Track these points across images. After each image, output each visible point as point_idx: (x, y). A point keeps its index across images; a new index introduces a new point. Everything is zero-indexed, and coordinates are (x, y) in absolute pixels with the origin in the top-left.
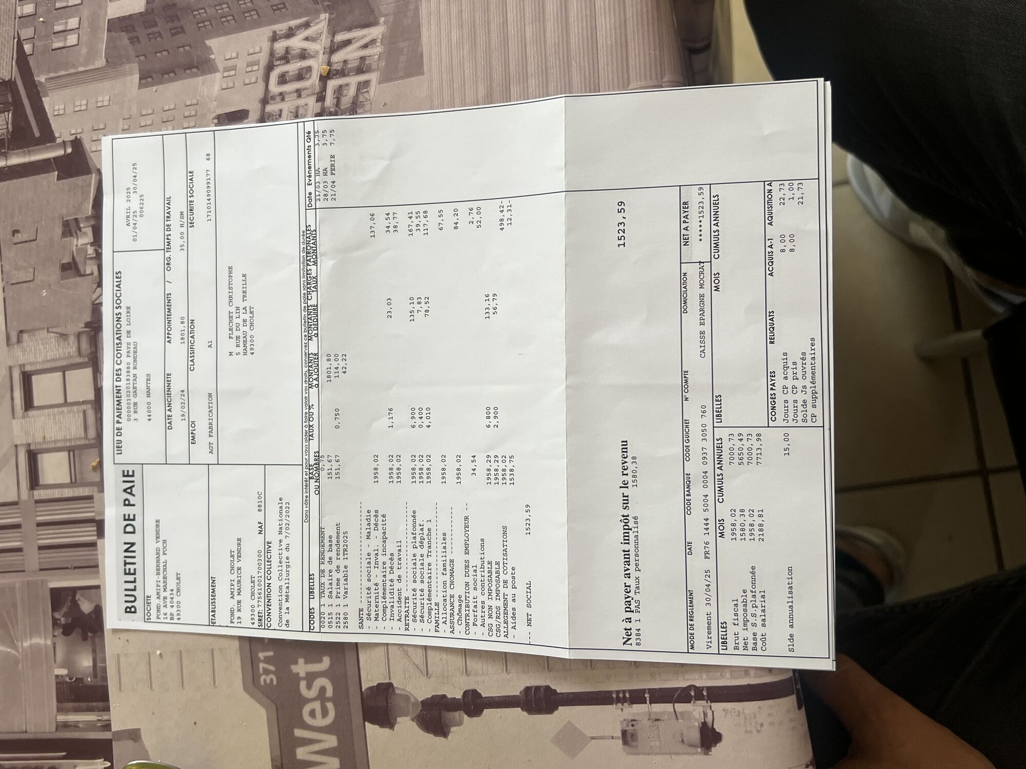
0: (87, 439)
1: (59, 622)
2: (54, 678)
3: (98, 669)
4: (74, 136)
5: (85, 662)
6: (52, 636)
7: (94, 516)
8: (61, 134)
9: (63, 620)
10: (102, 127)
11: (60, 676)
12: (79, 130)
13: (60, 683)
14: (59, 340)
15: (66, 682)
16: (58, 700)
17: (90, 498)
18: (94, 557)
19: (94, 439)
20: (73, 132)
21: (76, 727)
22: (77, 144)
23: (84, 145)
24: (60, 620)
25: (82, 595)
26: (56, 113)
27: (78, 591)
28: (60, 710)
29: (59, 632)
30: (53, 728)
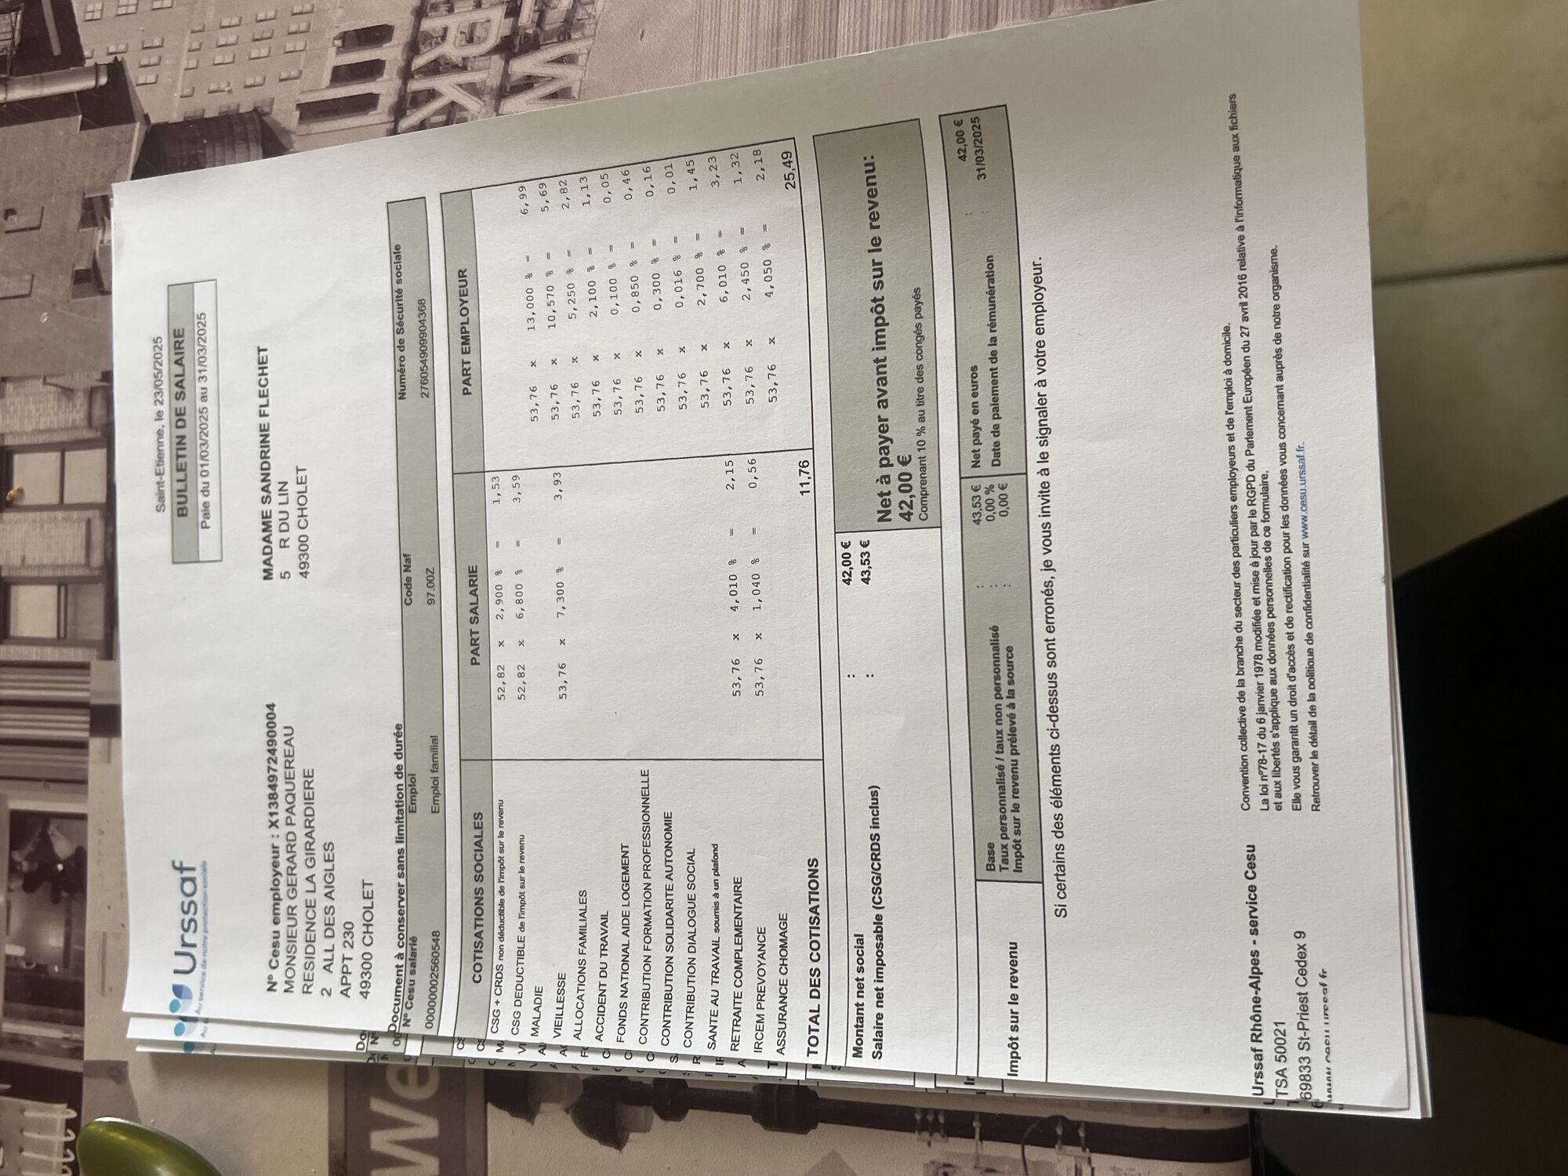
0: (89, 566)
1: (18, 868)
2: (3, 959)
4: (112, 57)
6: (5, 890)
7: (89, 698)
8: (93, 51)
9: (25, 866)
10: (158, 44)
11: (13, 960)
12: (122, 47)
13: (12, 969)
15: (23, 970)
16: (6, 997)
17: (86, 667)
19: (98, 569)
20: (112, 49)
21: (30, 1044)
22: (116, 69)
23: (126, 74)
24: (20, 864)
25: (58, 827)
26: (89, 16)
27: (52, 820)
28: (8, 1013)
29: (17, 884)
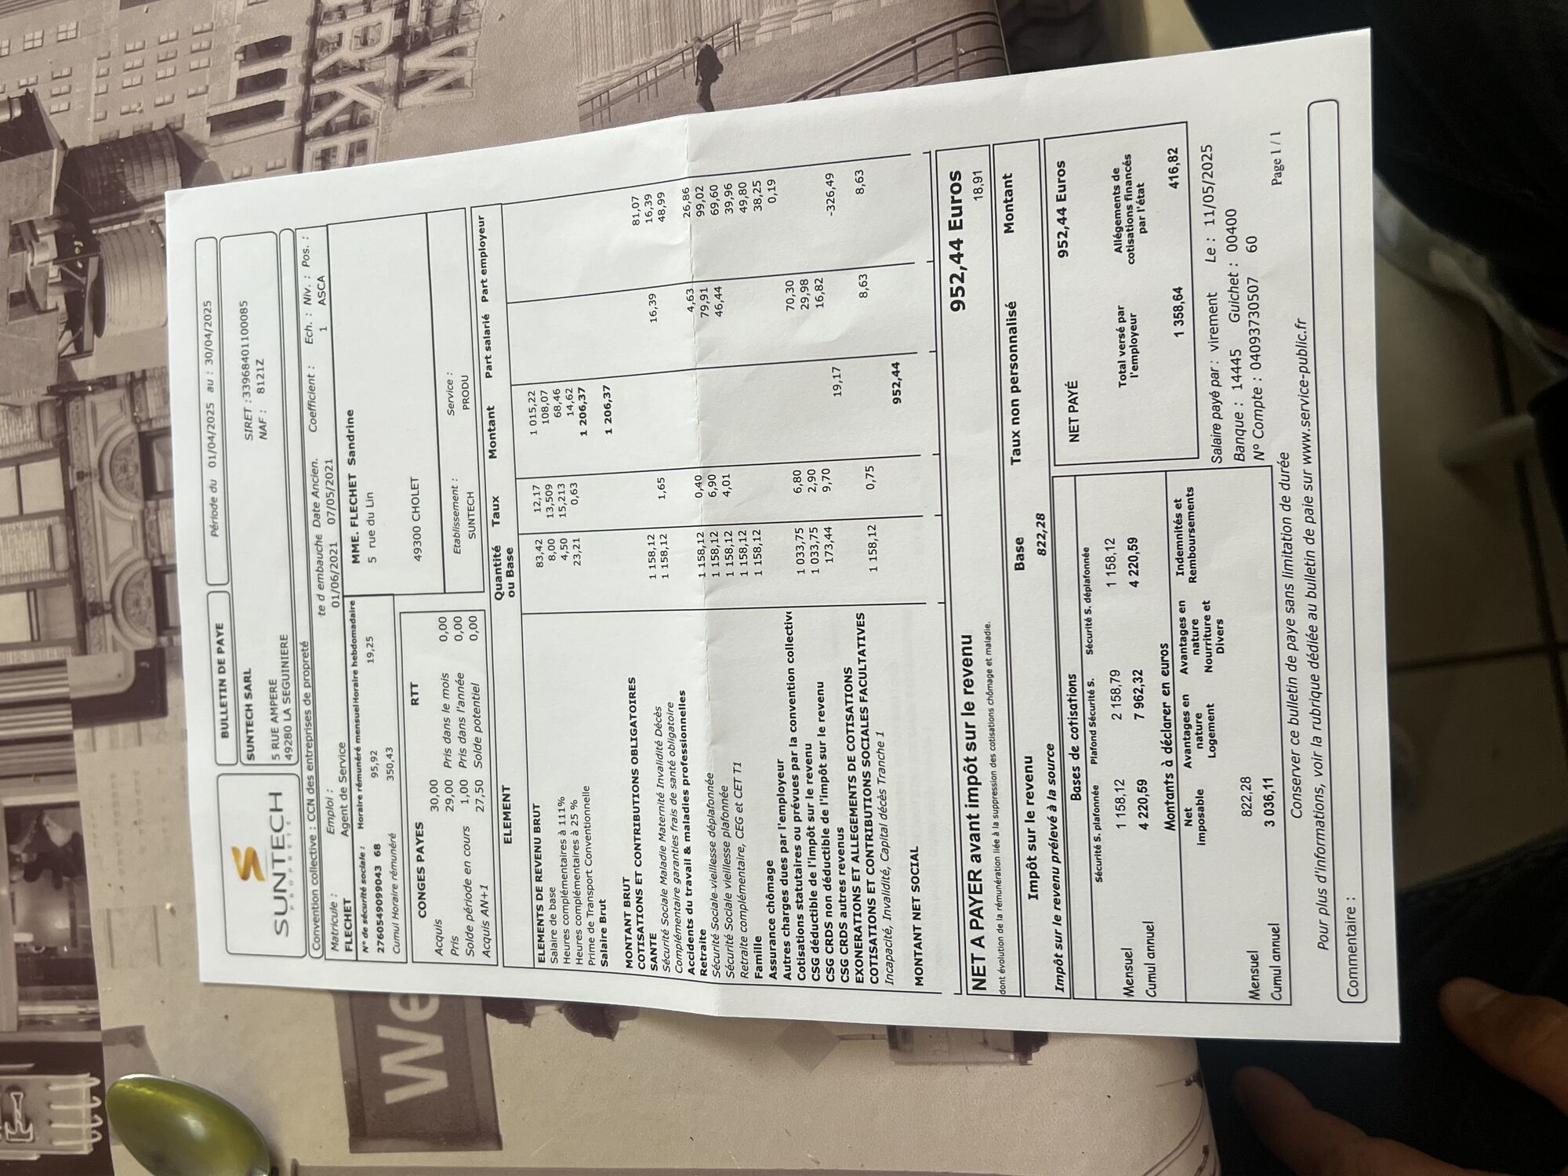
0: (54, 570)
1: (18, 860)
2: (13, 947)
3: (79, 932)
4: (24, 88)
5: (59, 922)
6: (8, 882)
7: (68, 693)
8: (4, 86)
9: (24, 857)
11: (22, 946)
13: (22, 955)
14: (9, 416)
15: (33, 954)
16: (19, 983)
17: (61, 664)
18: (70, 757)
19: (65, 571)
20: (23, 83)
21: (48, 1023)
22: (29, 102)
23: (39, 105)
24: (19, 856)
25: (52, 818)
27: (46, 811)
28: (23, 998)
29: (18, 875)
30: (14, 1026)
